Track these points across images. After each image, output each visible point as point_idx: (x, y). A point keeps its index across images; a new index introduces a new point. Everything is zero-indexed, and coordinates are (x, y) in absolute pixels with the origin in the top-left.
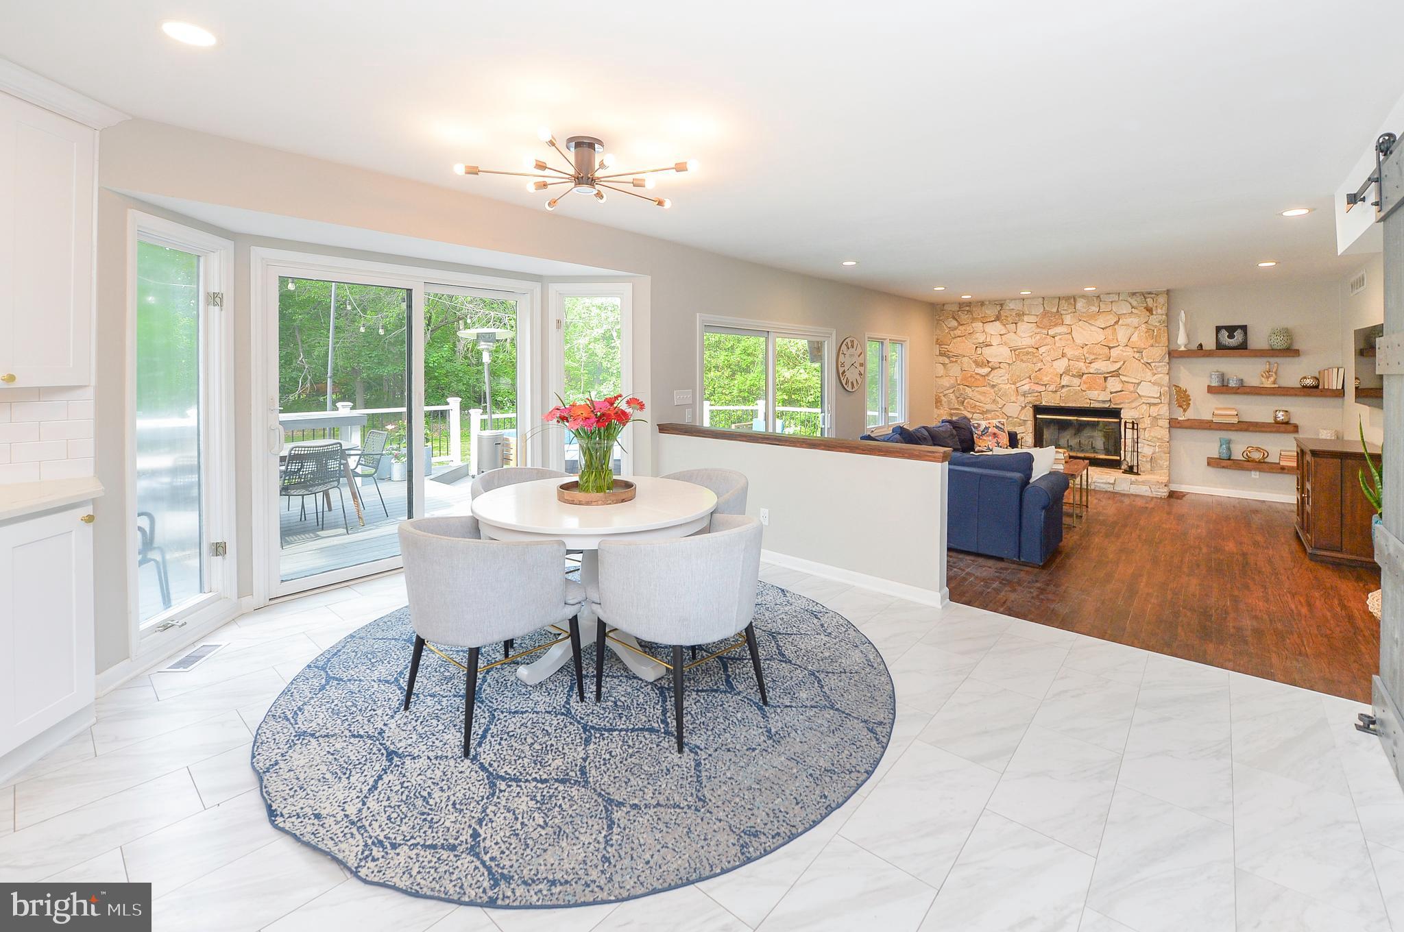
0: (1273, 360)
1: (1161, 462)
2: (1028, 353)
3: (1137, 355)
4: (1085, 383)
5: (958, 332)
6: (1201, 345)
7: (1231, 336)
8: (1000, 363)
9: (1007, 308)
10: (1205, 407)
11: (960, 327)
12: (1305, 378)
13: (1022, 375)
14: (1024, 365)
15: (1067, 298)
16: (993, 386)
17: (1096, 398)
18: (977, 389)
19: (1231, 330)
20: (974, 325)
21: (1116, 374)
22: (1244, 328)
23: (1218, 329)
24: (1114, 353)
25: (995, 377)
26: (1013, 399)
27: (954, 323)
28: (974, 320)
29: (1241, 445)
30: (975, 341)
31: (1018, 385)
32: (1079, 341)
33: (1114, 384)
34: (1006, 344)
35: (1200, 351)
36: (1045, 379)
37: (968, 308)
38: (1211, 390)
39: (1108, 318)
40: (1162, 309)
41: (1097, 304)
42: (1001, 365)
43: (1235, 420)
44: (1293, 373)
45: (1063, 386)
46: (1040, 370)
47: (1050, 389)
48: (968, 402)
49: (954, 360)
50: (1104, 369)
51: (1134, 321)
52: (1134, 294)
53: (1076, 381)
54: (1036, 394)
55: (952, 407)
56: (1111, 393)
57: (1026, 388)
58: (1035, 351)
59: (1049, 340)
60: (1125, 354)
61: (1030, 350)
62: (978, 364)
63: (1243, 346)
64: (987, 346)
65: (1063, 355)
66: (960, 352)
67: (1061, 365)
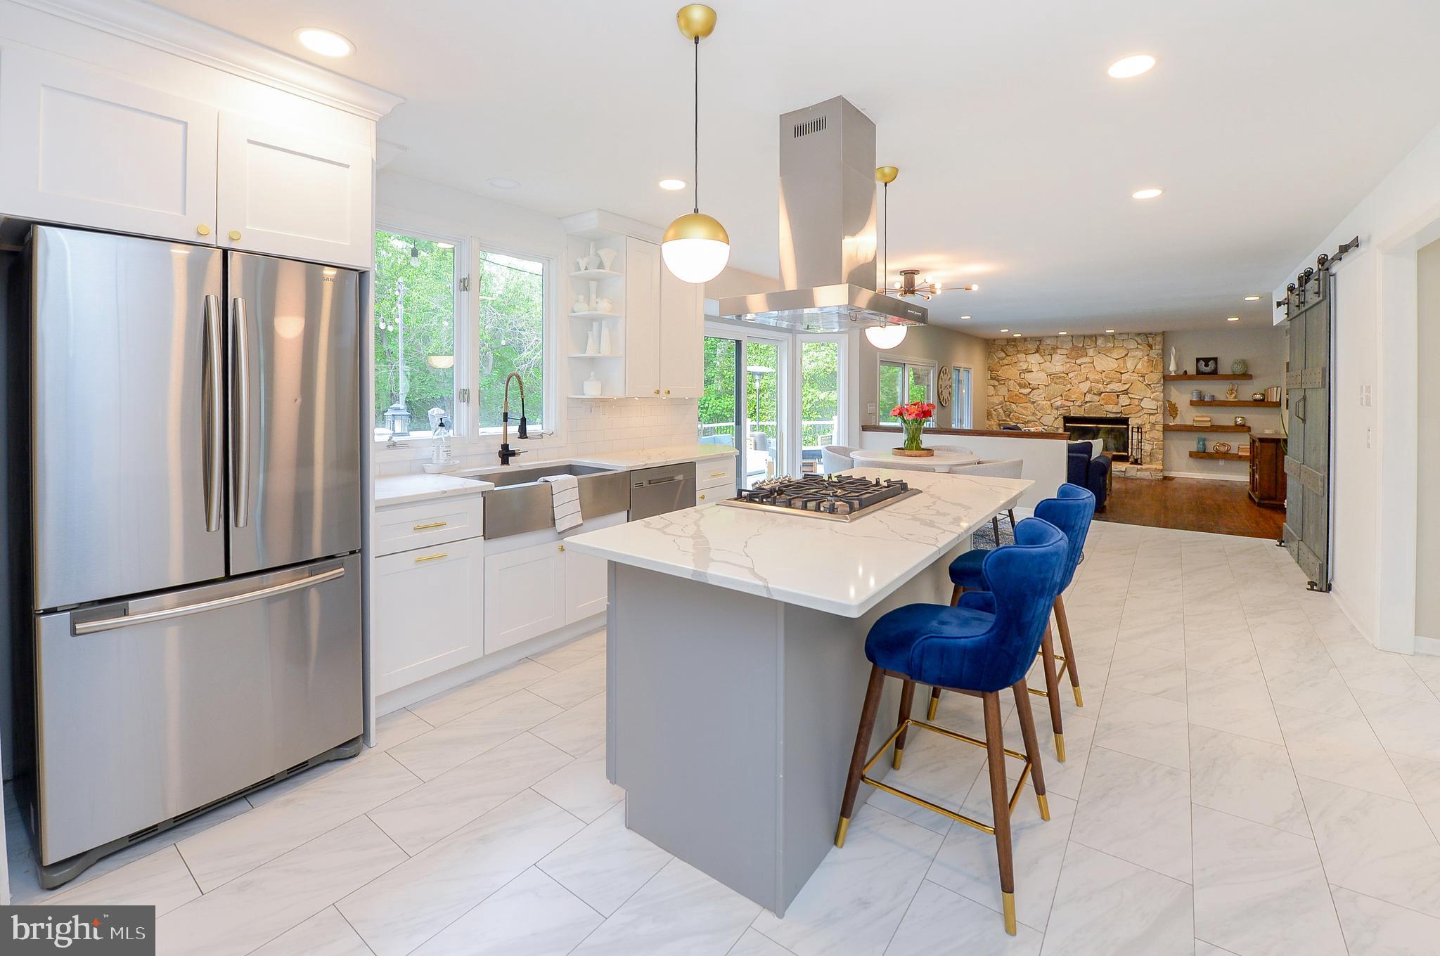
0: (1235, 382)
1: (1157, 456)
2: (1060, 377)
3: (1141, 379)
4: (1103, 399)
5: (1005, 362)
6: (1186, 372)
7: (1206, 365)
8: (1039, 385)
9: (1045, 343)
10: (1189, 415)
11: (1008, 358)
12: (1256, 394)
13: (1055, 394)
14: (1057, 386)
15: (1090, 337)
16: (1033, 403)
17: (1111, 410)
18: (1021, 405)
19: (1207, 361)
20: (1018, 356)
21: (1126, 392)
22: (1215, 359)
23: (1198, 360)
24: (1125, 377)
25: (1035, 396)
26: (1049, 412)
27: (1003, 355)
28: (1018, 352)
29: (1213, 443)
30: (1019, 368)
31: (1052, 401)
32: (1099, 368)
33: (1124, 400)
34: (1043, 370)
35: (1185, 376)
36: (1073, 396)
37: (1013, 343)
38: (1192, 403)
39: (1120, 351)
40: (1158, 345)
41: (1112, 342)
42: (1040, 387)
43: (1208, 424)
44: (1249, 391)
45: (1087, 402)
46: (1069, 390)
47: (1077, 404)
48: (1013, 415)
49: (1003, 382)
50: (1117, 389)
51: (1139, 354)
52: (1139, 334)
53: (1096, 398)
54: (1066, 408)
55: (1000, 419)
56: (1122, 406)
57: (1059, 403)
58: (1066, 375)
59: (1077, 367)
60: (1132, 378)
61: (1062, 375)
62: (1021, 386)
63: (1215, 372)
64: (1029, 372)
65: (1087, 379)
66: (1007, 377)
67: (1085, 386)
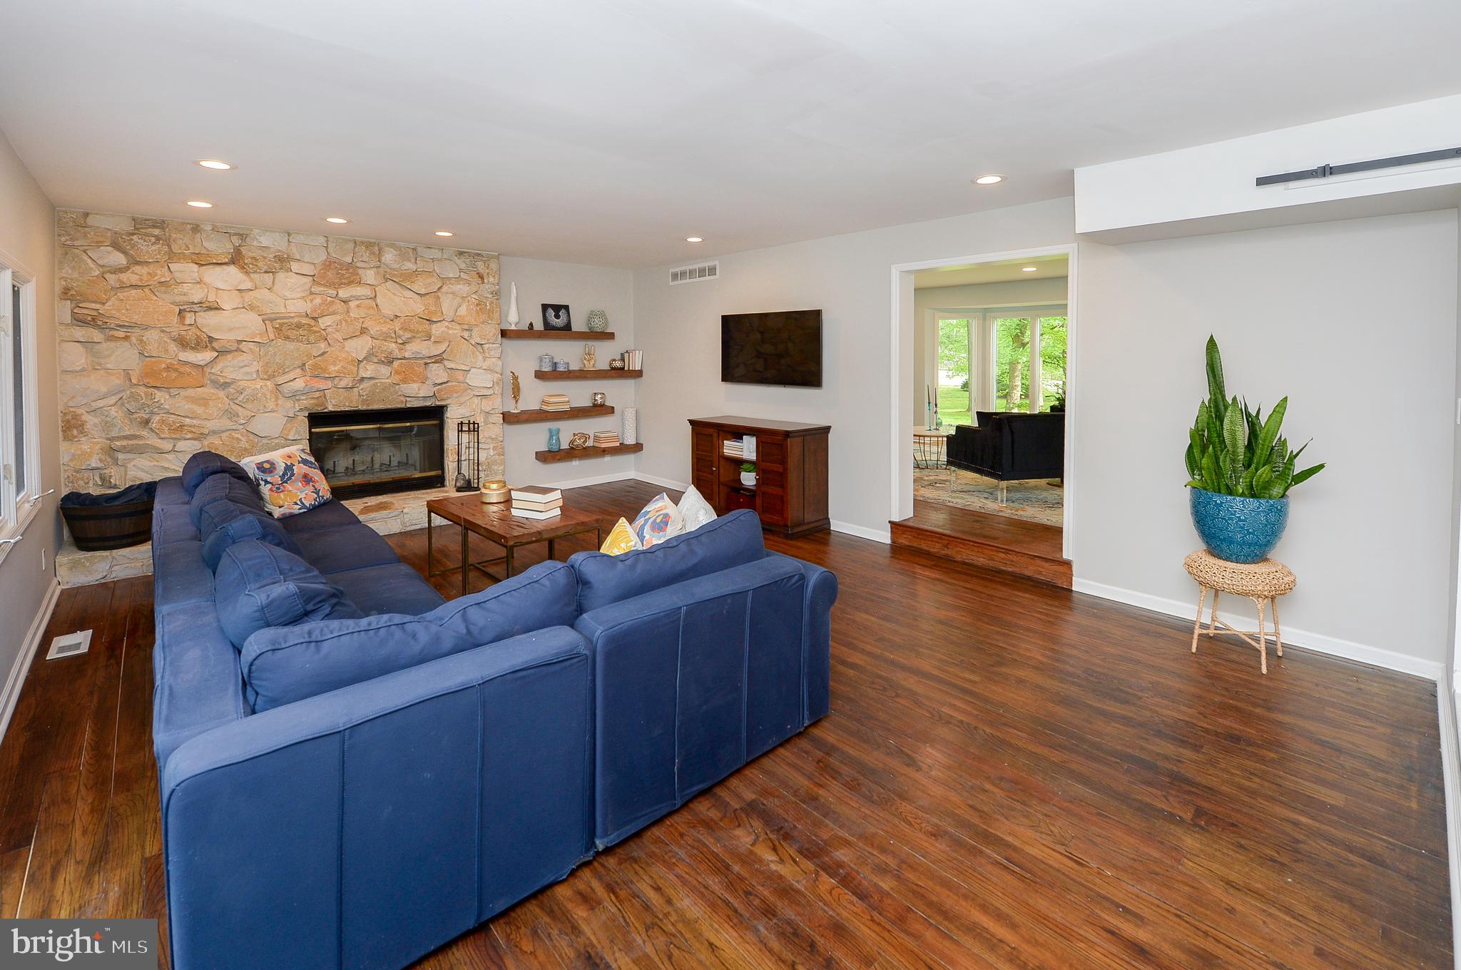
0: (590, 343)
1: (495, 467)
2: (299, 326)
3: (466, 334)
4: (397, 372)
5: (128, 277)
6: (531, 324)
7: (557, 316)
8: (240, 342)
9: (255, 243)
10: (534, 395)
11: (137, 269)
12: (615, 360)
13: (288, 363)
14: (291, 346)
15: (369, 245)
16: (225, 385)
17: (416, 394)
18: (183, 393)
19: (557, 309)
20: (173, 267)
21: (439, 359)
22: (566, 308)
23: (545, 307)
24: (436, 330)
25: (230, 369)
26: (271, 405)
27: (119, 259)
28: (172, 256)
29: (568, 432)
30: (178, 299)
31: (281, 380)
32: (387, 310)
33: (437, 373)
34: (252, 308)
35: (528, 333)
36: (332, 368)
37: (157, 232)
38: (540, 375)
39: (430, 280)
40: (494, 277)
41: (413, 260)
42: (243, 346)
43: (567, 408)
44: (604, 355)
45: (363, 379)
46: (324, 353)
47: (343, 384)
48: (163, 422)
49: (121, 334)
50: (425, 352)
51: (462, 289)
52: (461, 253)
53: (385, 370)
54: (317, 394)
55: (114, 434)
56: (436, 385)
57: (299, 384)
58: (313, 323)
59: (339, 306)
60: (451, 332)
61: (304, 321)
62: (183, 343)
63: (568, 327)
64: (210, 309)
65: (363, 331)
66: (136, 318)
67: (359, 347)
